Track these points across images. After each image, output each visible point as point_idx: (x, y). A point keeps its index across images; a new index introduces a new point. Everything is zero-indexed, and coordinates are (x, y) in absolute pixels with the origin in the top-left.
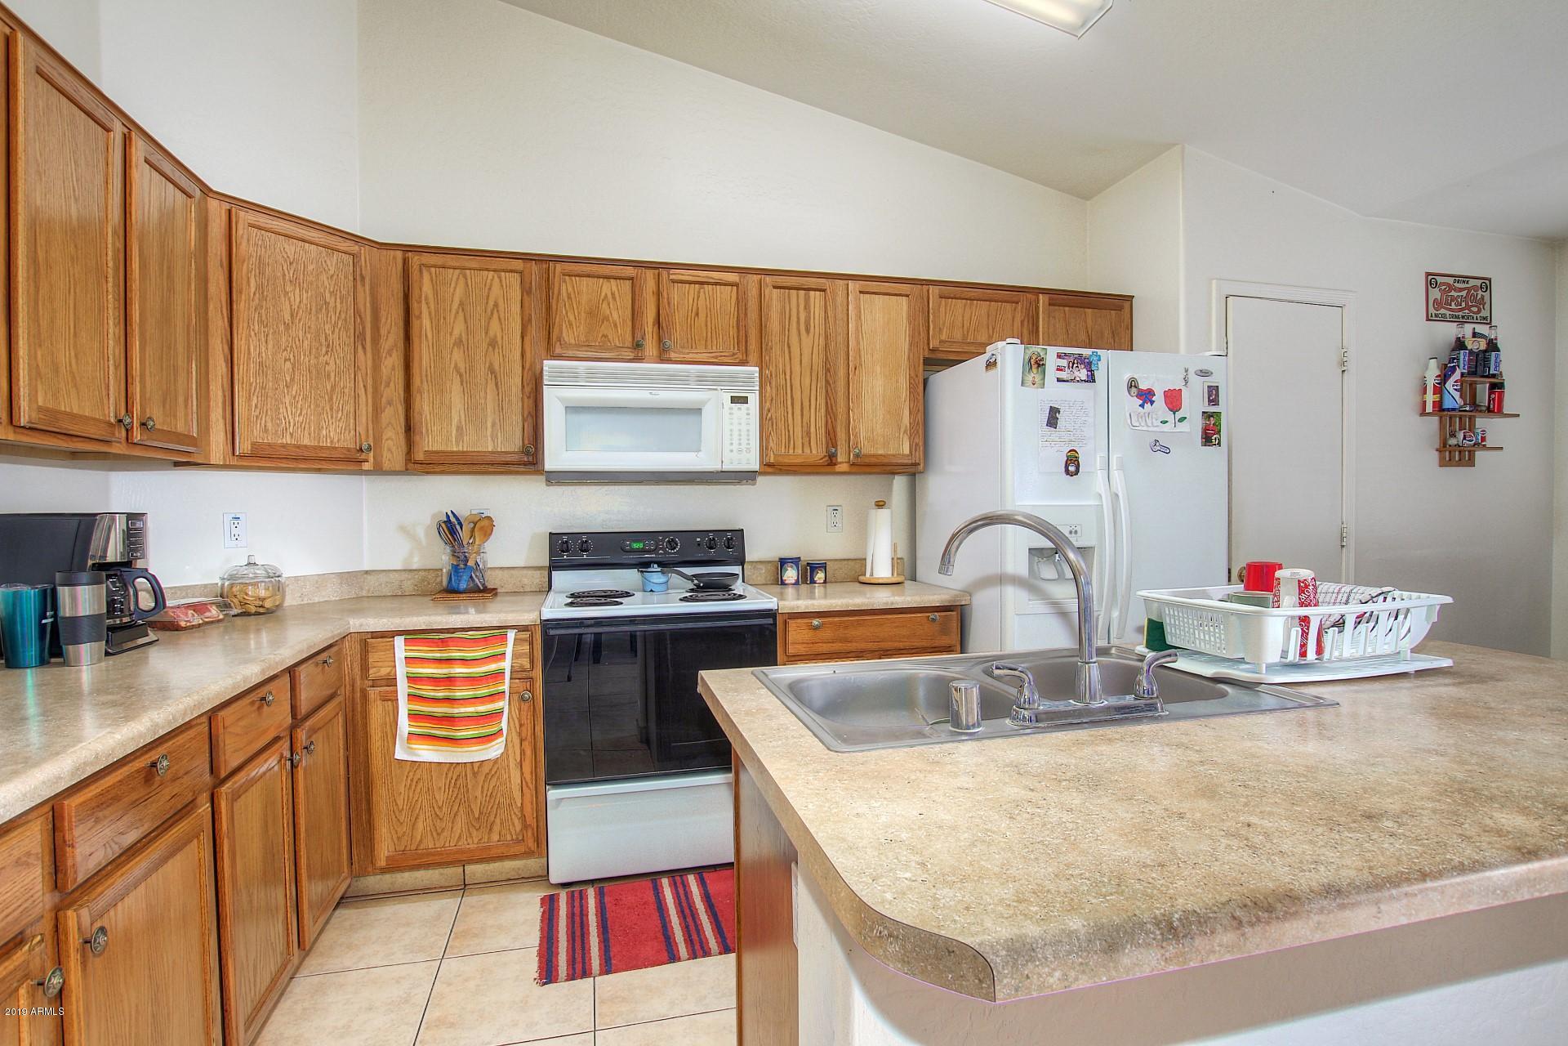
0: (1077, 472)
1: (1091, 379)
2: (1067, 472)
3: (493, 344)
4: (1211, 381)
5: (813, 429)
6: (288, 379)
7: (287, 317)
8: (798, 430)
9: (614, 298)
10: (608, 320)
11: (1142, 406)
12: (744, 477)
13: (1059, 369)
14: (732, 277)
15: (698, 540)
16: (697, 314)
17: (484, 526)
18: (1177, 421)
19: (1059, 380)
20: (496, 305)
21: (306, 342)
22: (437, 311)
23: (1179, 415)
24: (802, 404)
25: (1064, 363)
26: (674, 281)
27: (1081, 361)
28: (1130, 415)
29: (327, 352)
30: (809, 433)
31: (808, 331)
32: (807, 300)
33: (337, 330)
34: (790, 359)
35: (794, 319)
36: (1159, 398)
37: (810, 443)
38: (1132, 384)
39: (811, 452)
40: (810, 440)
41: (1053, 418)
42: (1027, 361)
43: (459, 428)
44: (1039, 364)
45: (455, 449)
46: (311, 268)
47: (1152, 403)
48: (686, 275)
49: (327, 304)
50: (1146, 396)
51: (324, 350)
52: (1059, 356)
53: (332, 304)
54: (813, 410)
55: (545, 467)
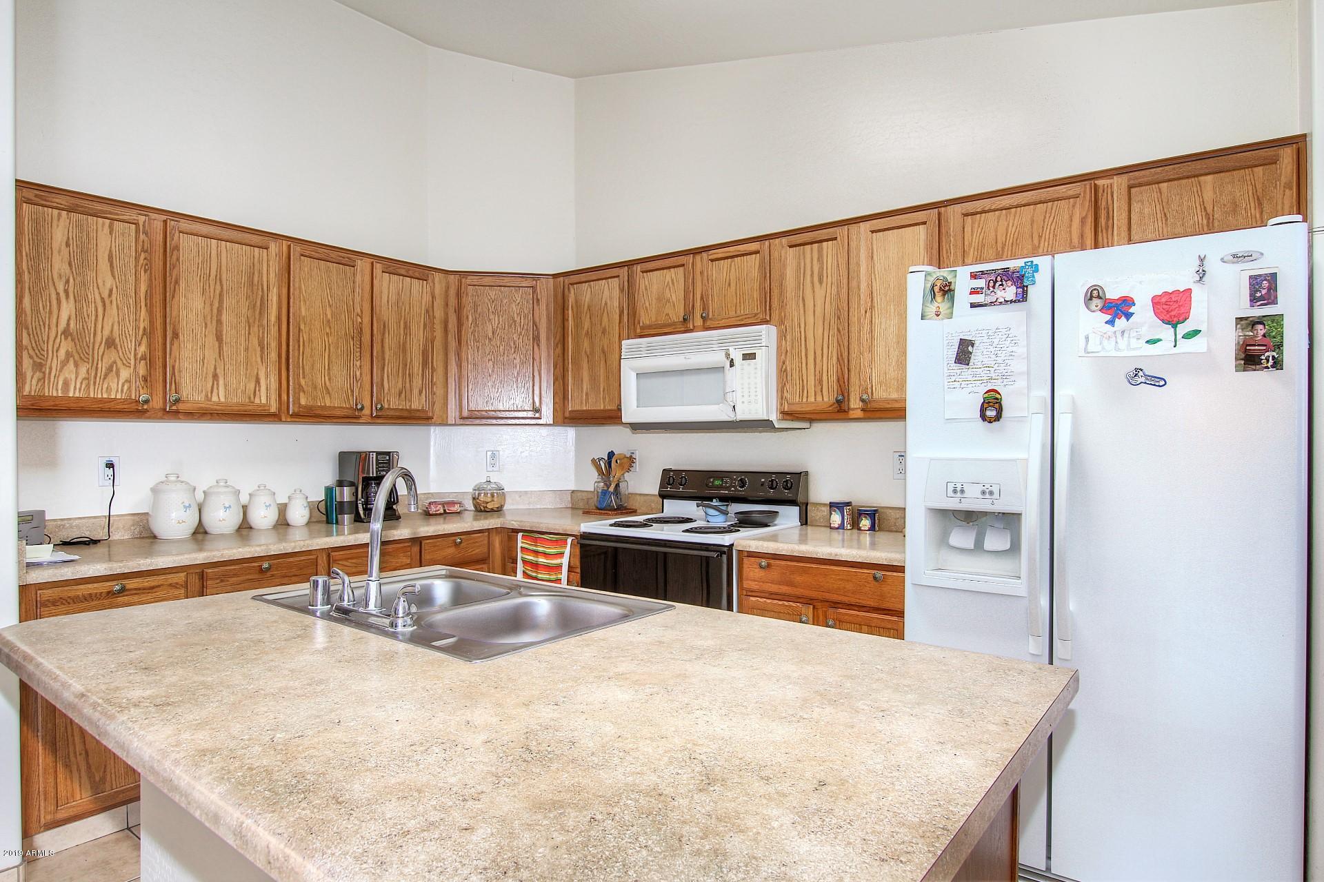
0: (998, 417)
1: (1023, 297)
2: (983, 417)
3: (604, 332)
4: (1261, 267)
5: (825, 378)
6: (490, 372)
7: (490, 334)
8: (812, 382)
9: (673, 283)
10: (669, 302)
11: (1111, 322)
12: (764, 425)
13: (974, 292)
14: (753, 246)
15: (763, 480)
16: (729, 285)
17: (629, 462)
18: (1179, 337)
19: (973, 306)
20: (606, 304)
21: (501, 347)
22: (577, 314)
23: (1183, 329)
24: (815, 353)
25: (981, 283)
26: (712, 260)
27: (1007, 276)
28: (1087, 338)
29: (514, 352)
30: (821, 381)
31: (821, 282)
32: (820, 251)
33: (521, 337)
34: (805, 311)
35: (808, 272)
36: (1143, 311)
37: (822, 391)
38: (1093, 295)
39: (823, 399)
40: (822, 388)
41: (964, 353)
42: (929, 285)
43: (587, 394)
44: (947, 290)
45: (585, 409)
46: (505, 301)
47: (1128, 316)
48: (720, 253)
49: (515, 321)
50: (1119, 308)
51: (513, 350)
52: (974, 276)
53: (518, 321)
54: (825, 358)
55: (624, 420)
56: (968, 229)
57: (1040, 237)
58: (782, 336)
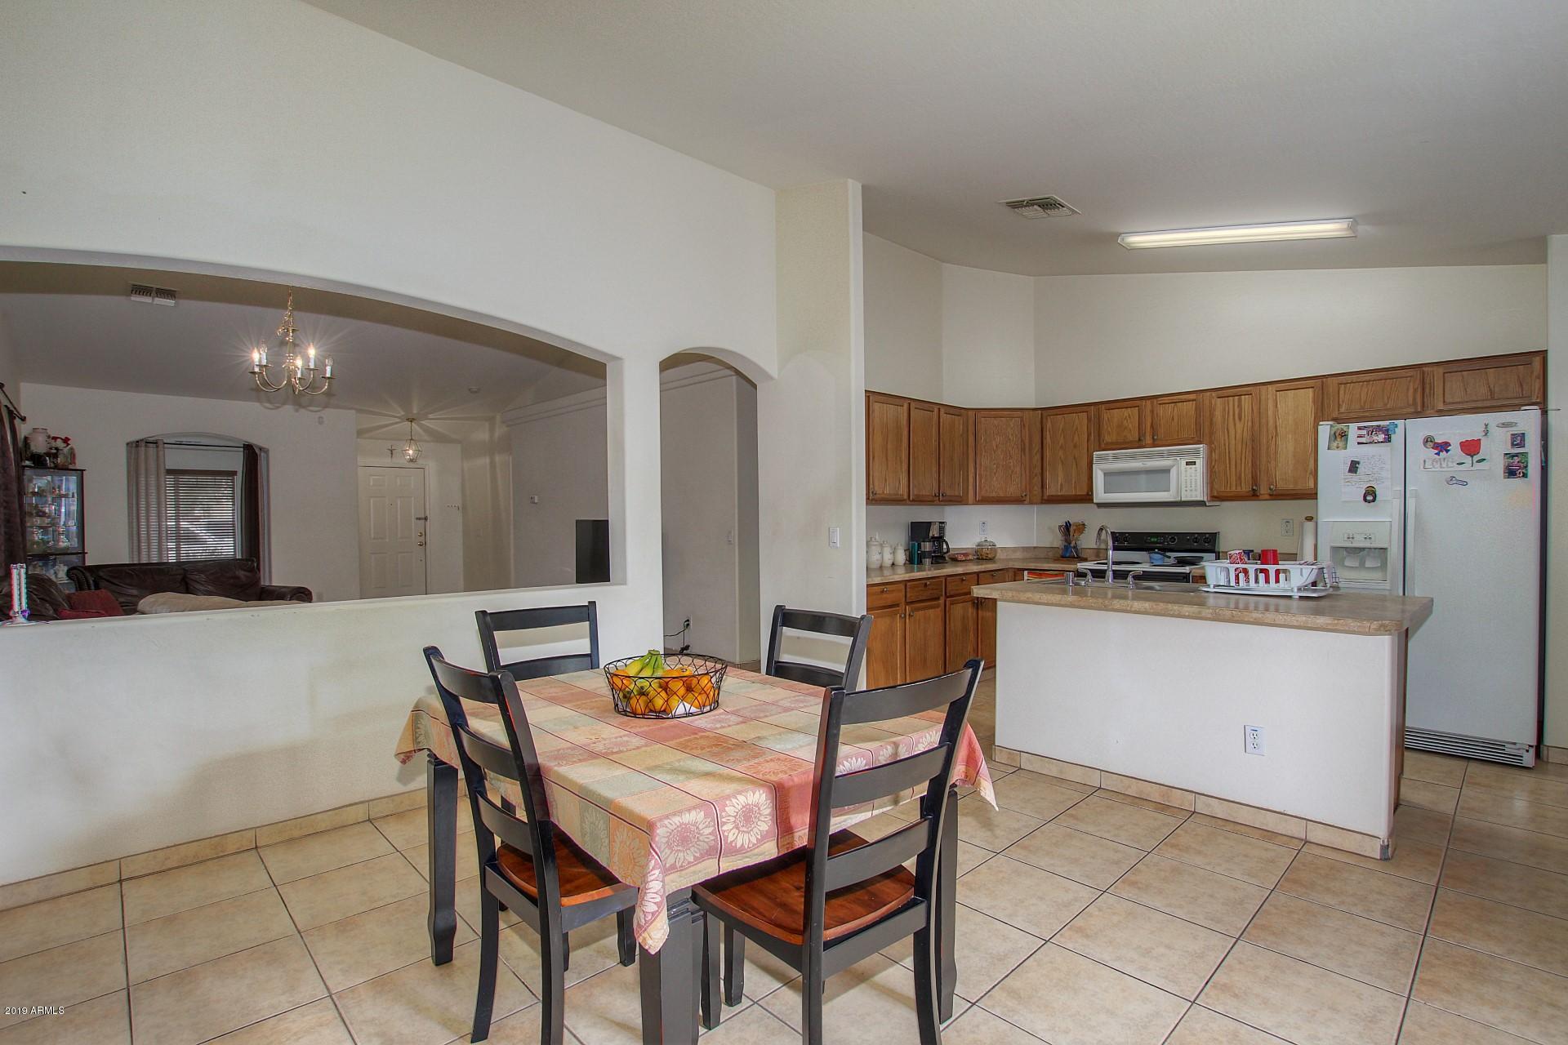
0: (1374, 500)
1: (1388, 440)
2: (1365, 500)
3: (1075, 446)
4: (1515, 430)
5: (1243, 476)
6: (994, 471)
7: (994, 448)
8: (1234, 478)
9: (1130, 417)
10: (1126, 429)
11: (1438, 454)
12: (1201, 504)
13: (1360, 436)
14: (1192, 397)
15: (1188, 538)
16: (1173, 419)
17: (1081, 527)
18: (1474, 462)
19: (1359, 443)
20: (1077, 429)
21: (1001, 456)
22: (1054, 434)
23: (1476, 458)
24: (1236, 462)
25: (1364, 432)
26: (1160, 404)
27: (1379, 429)
28: (1425, 461)
30: (1240, 478)
31: (1240, 419)
32: (1240, 401)
33: (1013, 449)
34: (1228, 437)
35: (1231, 413)
36: (1455, 449)
37: (1241, 483)
38: (1428, 440)
39: (1242, 488)
41: (1354, 467)
42: (1333, 432)
43: (1061, 485)
44: (1344, 435)
45: (1060, 493)
47: (1447, 451)
48: (1166, 399)
49: (1011, 440)
50: (1443, 447)
51: (1009, 458)
52: (1359, 428)
53: (1013, 440)
54: (1243, 465)
55: (1095, 501)
56: (1342, 392)
57: (1388, 398)
58: (1211, 451)
